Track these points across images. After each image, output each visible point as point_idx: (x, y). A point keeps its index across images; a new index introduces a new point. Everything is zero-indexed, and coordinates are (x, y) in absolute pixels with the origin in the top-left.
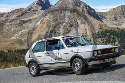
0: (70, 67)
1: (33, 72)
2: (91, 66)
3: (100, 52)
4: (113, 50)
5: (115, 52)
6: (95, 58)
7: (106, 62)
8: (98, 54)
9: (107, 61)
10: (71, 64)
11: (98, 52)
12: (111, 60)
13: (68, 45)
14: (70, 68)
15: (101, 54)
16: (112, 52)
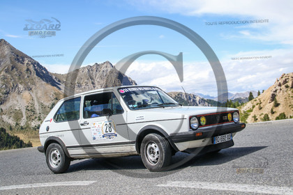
0: (136, 153)
1: (54, 164)
2: (184, 151)
3: (203, 120)
4: (229, 115)
5: (232, 120)
6: (195, 134)
7: (216, 142)
8: (200, 125)
9: (219, 140)
10: (138, 148)
11: (199, 121)
12: (226, 138)
13: (131, 106)
14: (135, 155)
15: (206, 125)
16: (227, 121)
